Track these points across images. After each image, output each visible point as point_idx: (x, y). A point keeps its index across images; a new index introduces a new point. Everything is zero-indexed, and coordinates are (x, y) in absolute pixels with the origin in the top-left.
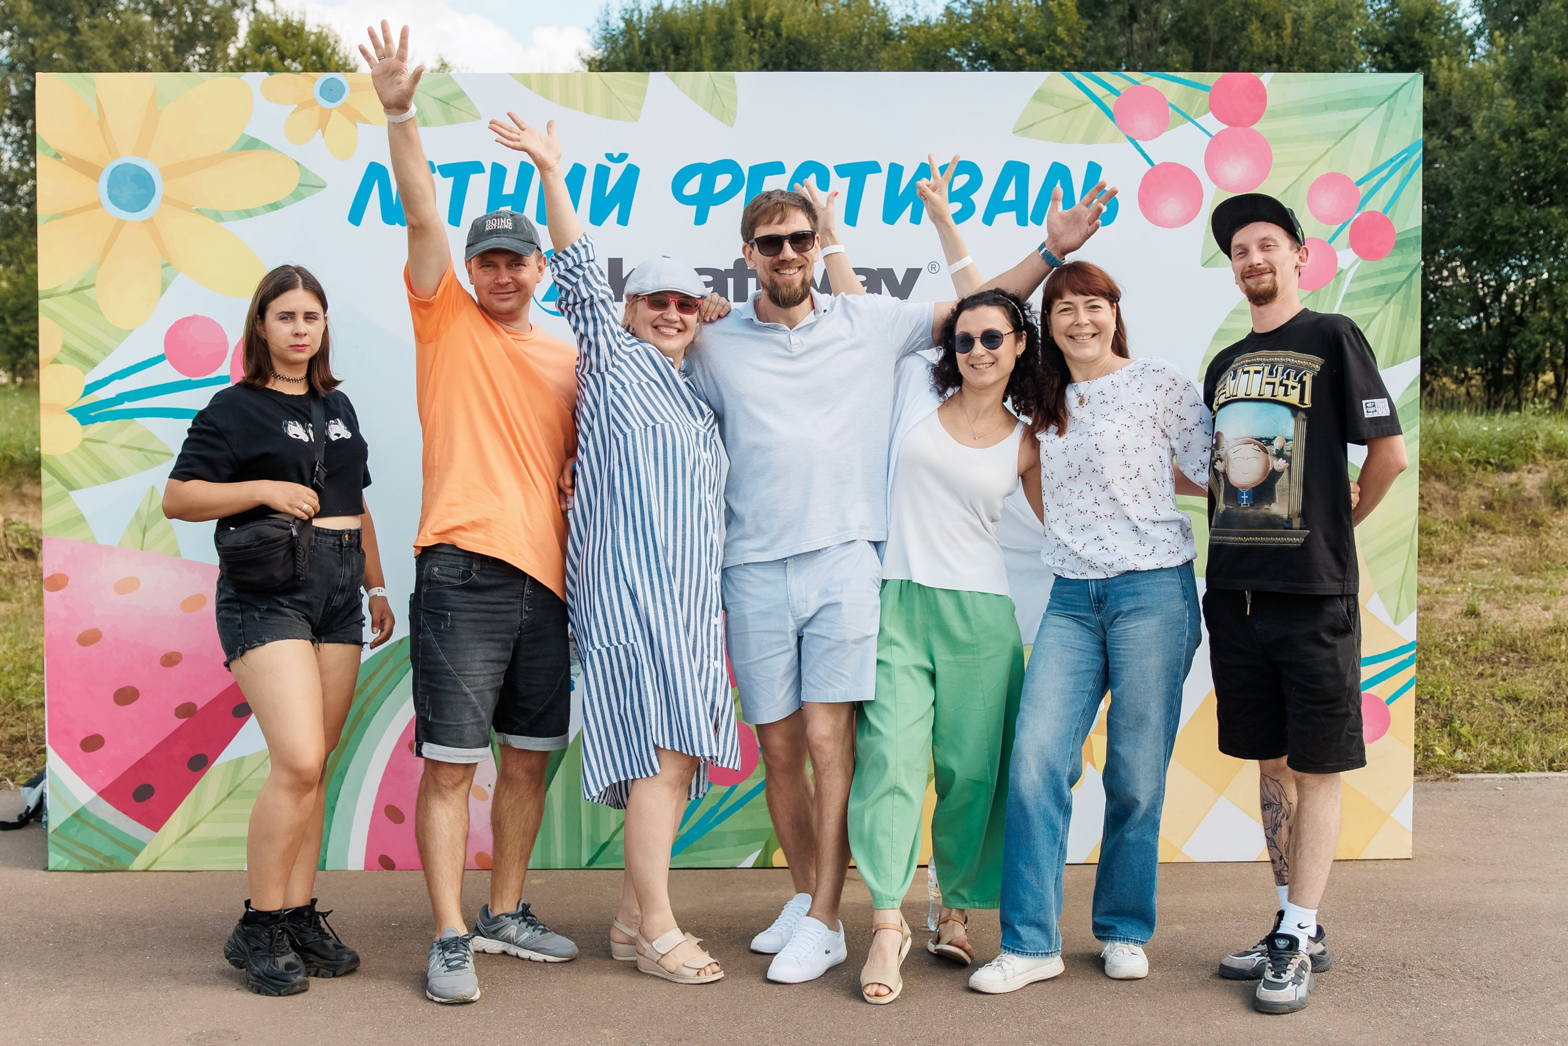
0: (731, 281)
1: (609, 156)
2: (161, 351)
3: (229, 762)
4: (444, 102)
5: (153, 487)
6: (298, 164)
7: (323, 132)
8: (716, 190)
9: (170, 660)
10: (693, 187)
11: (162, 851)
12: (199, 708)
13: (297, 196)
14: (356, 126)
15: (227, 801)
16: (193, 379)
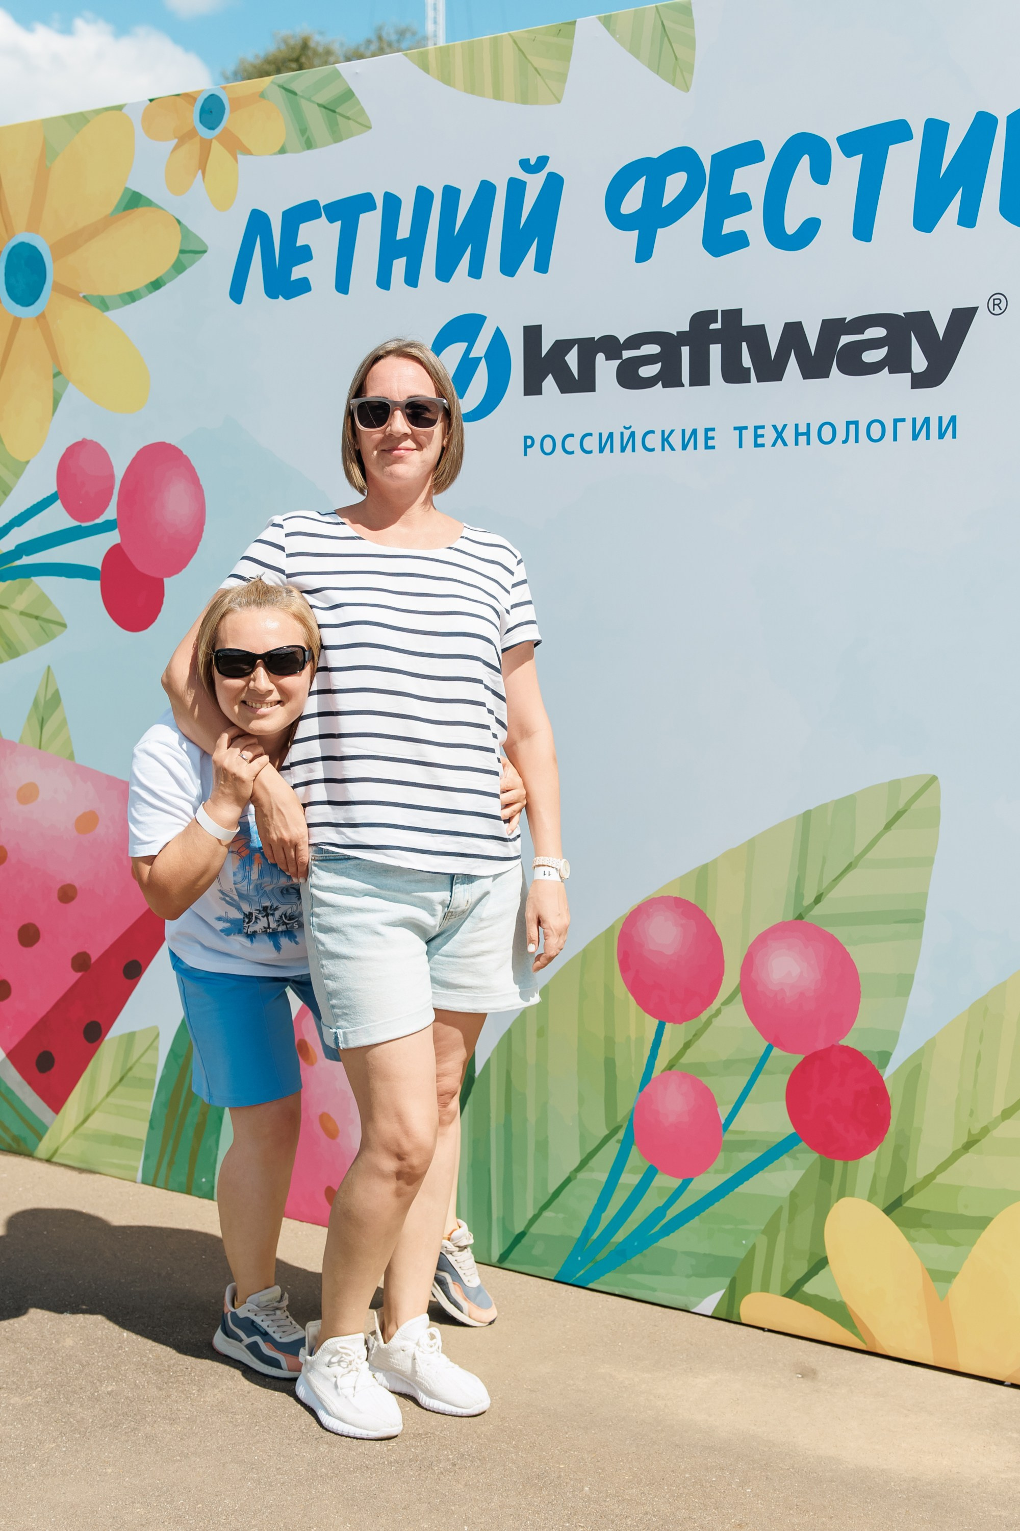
0: (685, 351)
1: (525, 164)
2: (53, 488)
3: (122, 1036)
4: (329, 109)
5: (49, 667)
6: (179, 222)
7: (204, 174)
8: (667, 201)
9: (67, 894)
10: (632, 202)
11: (61, 1140)
12: (93, 960)
13: (179, 268)
14: (236, 159)
15: (119, 1089)
16: (84, 525)
